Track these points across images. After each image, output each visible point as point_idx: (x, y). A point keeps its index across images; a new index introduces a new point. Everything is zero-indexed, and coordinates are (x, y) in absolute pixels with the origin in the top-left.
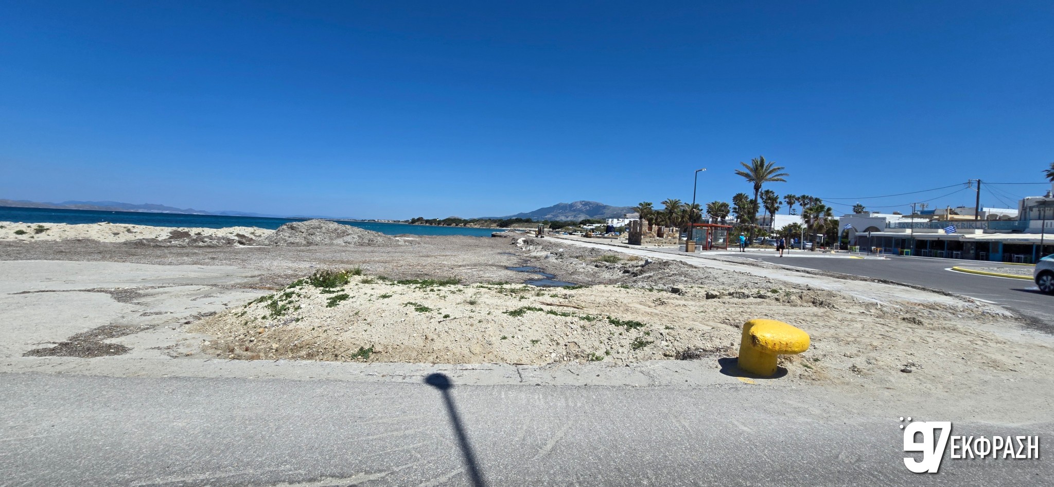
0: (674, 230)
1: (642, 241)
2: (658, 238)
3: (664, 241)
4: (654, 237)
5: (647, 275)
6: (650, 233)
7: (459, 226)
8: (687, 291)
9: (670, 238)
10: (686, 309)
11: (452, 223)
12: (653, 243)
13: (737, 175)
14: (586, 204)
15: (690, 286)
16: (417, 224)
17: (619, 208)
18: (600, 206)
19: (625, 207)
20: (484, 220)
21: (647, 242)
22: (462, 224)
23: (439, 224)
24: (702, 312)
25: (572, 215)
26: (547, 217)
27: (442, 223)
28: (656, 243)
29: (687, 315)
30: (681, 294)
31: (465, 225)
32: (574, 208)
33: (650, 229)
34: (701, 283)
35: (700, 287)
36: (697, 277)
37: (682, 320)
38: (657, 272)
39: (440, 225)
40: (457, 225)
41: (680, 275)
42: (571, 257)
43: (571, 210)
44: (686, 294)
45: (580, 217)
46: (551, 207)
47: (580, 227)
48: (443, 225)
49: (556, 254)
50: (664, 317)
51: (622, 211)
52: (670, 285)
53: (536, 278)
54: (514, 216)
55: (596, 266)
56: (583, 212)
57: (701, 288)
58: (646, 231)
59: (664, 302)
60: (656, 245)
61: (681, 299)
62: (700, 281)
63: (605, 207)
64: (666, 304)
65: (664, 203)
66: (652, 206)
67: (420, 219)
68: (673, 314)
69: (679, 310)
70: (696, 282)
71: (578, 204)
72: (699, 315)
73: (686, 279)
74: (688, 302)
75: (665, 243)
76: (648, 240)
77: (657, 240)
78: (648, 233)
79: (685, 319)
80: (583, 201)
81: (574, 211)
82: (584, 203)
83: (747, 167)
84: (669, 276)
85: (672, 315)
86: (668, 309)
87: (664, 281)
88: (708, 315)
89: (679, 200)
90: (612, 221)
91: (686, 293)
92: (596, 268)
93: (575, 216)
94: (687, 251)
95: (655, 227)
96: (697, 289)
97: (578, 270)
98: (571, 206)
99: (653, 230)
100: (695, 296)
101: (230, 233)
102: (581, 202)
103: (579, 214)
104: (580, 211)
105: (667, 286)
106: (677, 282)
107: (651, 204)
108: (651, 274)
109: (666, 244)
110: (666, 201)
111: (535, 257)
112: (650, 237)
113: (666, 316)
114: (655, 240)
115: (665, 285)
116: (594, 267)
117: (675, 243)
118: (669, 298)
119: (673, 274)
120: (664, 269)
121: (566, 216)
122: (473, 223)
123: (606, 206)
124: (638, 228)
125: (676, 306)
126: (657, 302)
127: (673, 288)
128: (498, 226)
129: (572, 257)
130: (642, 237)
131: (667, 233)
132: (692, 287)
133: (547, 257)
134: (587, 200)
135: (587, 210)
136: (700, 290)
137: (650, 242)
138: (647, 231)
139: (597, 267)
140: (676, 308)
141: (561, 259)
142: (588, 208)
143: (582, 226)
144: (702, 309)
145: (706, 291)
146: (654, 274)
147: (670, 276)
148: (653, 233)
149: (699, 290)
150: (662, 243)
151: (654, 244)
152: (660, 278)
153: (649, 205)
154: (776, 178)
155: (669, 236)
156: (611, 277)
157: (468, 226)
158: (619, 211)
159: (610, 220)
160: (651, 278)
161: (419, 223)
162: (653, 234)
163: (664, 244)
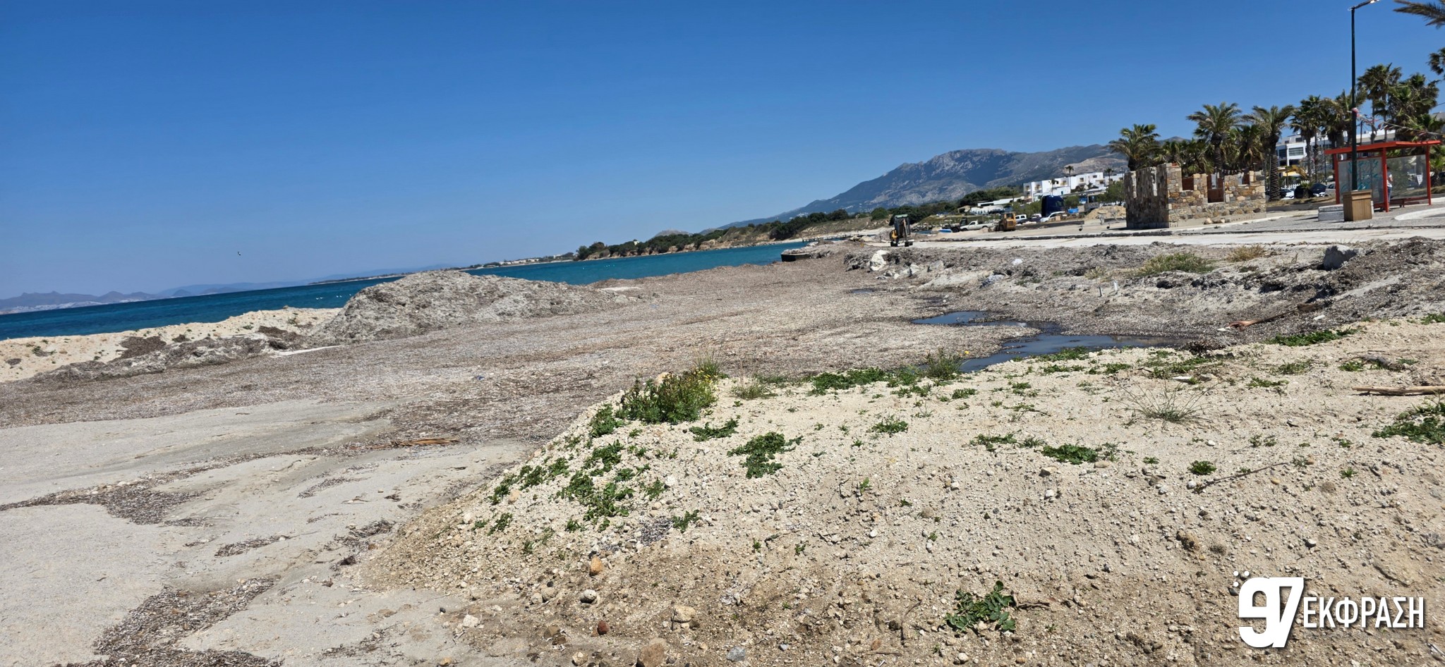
0: (1252, 179)
1: (1170, 217)
2: (1211, 204)
3: (1228, 208)
4: (1200, 202)
6: (1190, 194)
7: (685, 251)
9: (1241, 198)
11: (669, 246)
12: (1200, 217)
14: (965, 156)
16: (591, 258)
17: (1046, 155)
18: (1000, 158)
19: (1059, 150)
20: (738, 230)
21: (1183, 218)
22: (692, 245)
23: (640, 252)
25: (935, 188)
26: (875, 201)
27: (648, 249)
28: (1206, 217)
31: (698, 246)
32: (938, 171)
33: (1188, 184)
39: (643, 255)
40: (680, 249)
42: (1055, 274)
43: (930, 178)
45: (954, 190)
46: (882, 178)
47: (962, 211)
48: (651, 252)
49: (1009, 273)
51: (1052, 160)
53: (1018, 334)
54: (802, 210)
55: (1162, 285)
56: (958, 177)
58: (1177, 190)
60: (1209, 220)
63: (1010, 157)
65: (1194, 118)
66: (1155, 132)
67: (596, 248)
71: (946, 160)
75: (1231, 213)
76: (1186, 211)
77: (1210, 208)
78: (1185, 196)
80: (955, 152)
81: (938, 177)
82: (958, 155)
89: (1233, 105)
90: (1038, 187)
92: (1163, 290)
93: (941, 190)
94: (1348, 217)
95: (1199, 179)
97: (1111, 303)
98: (930, 167)
99: (1195, 186)
101: (245, 328)
102: (952, 155)
103: (950, 183)
104: (953, 176)
107: (1153, 128)
109: (1234, 216)
110: (1199, 113)
111: (949, 289)
112: (1191, 204)
114: (1204, 210)
116: (1156, 289)
117: (1257, 211)
121: (919, 192)
122: (716, 238)
123: (1012, 155)
124: (1155, 186)
128: (771, 237)
129: (1060, 274)
130: (1170, 206)
131: (1233, 188)
133: (985, 284)
134: (965, 147)
135: (968, 172)
137: (1190, 217)
138: (1181, 190)
139: (1167, 287)
141: (1035, 282)
142: (970, 166)
143: (967, 208)
148: (1197, 193)
150: (1224, 214)
151: (1203, 220)
153: (1147, 130)
155: (1240, 194)
156: (1229, 307)
157: (704, 247)
158: (1047, 162)
159: (1033, 184)
161: (597, 255)
162: (1196, 197)
163: (1229, 217)
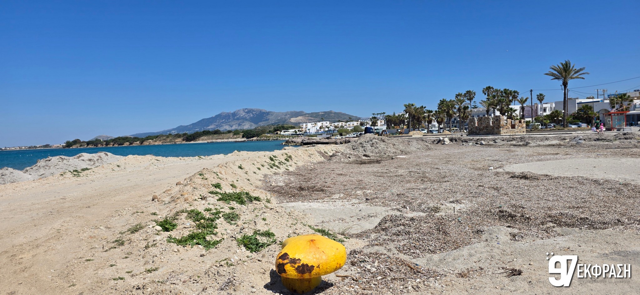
0: (522, 122)
1: (501, 132)
2: (512, 129)
4: (509, 128)
9: (520, 128)
16: (74, 147)
17: (283, 113)
18: (264, 113)
19: (288, 112)
21: (505, 133)
25: (237, 124)
32: (238, 116)
33: (507, 122)
43: (234, 119)
45: (244, 125)
46: (212, 117)
56: (247, 120)
58: (503, 124)
71: (242, 112)
78: (505, 126)
80: (245, 109)
81: (238, 119)
82: (247, 111)
114: (510, 131)
124: (491, 122)
130: (501, 129)
131: (517, 124)
135: (251, 118)
142: (252, 115)
148: (508, 125)
151: (510, 134)
158: (283, 116)
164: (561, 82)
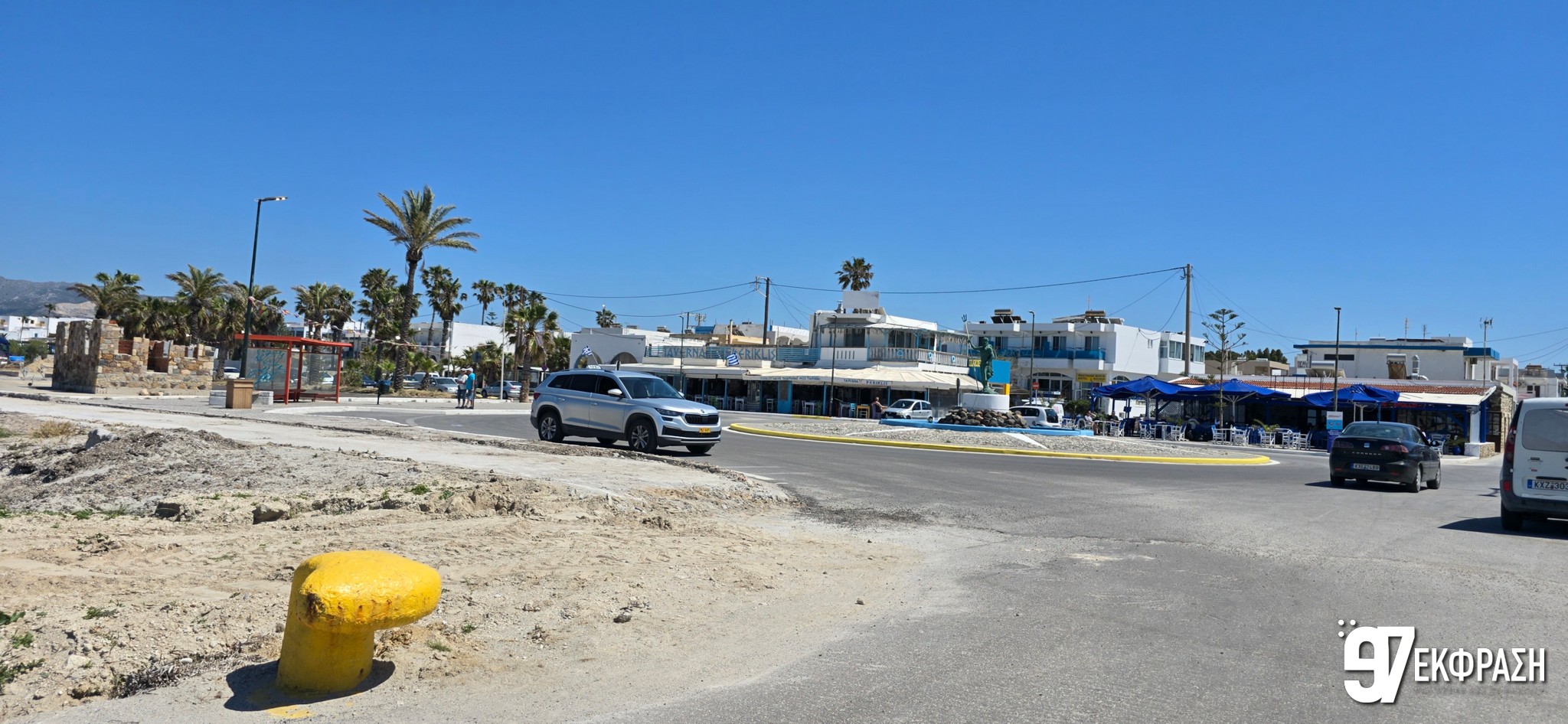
0: (200, 353)
1: (98, 382)
2: (151, 373)
3: (169, 381)
5: (89, 473)
6: (126, 359)
8: (200, 508)
9: (186, 372)
10: (177, 555)
12: (134, 386)
13: (370, 223)
15: (212, 495)
21: (115, 384)
24: (225, 557)
28: (142, 387)
29: (176, 571)
30: (183, 518)
33: (126, 346)
34: (249, 485)
35: (240, 495)
36: (240, 469)
37: (157, 586)
38: (121, 464)
41: (192, 468)
44: (198, 518)
50: (104, 585)
52: (154, 498)
57: (244, 496)
58: (111, 352)
59: (110, 543)
60: (145, 391)
61: (174, 531)
62: (246, 480)
64: (116, 548)
68: (133, 573)
69: (158, 560)
70: (234, 484)
72: (214, 567)
73: (207, 477)
74: (192, 537)
76: (119, 377)
77: (148, 377)
78: (120, 359)
79: (168, 582)
83: (392, 206)
84: (157, 473)
85: (129, 578)
86: (123, 561)
87: (140, 486)
88: (238, 564)
91: (197, 512)
94: (229, 406)
95: (142, 344)
96: (230, 500)
99: (134, 351)
100: (223, 518)
105: (143, 501)
106: (178, 487)
107: (136, 279)
108: (103, 471)
109: (175, 390)
110: (181, 274)
112: (127, 370)
113: (109, 581)
114: (141, 379)
115: (137, 499)
117: (201, 388)
118: (136, 531)
119: (171, 468)
120: (145, 455)
124: (87, 343)
125: (149, 550)
126: (89, 547)
127: (161, 505)
130: (100, 369)
131: (178, 359)
132: (216, 498)
136: (240, 502)
137: (123, 385)
140: (149, 556)
144: (226, 550)
145: (254, 504)
146: (110, 471)
147: (162, 473)
148: (135, 358)
149: (235, 505)
150: (163, 386)
151: (138, 390)
152: (128, 481)
154: (454, 240)
155: (186, 367)
160: (99, 484)
162: (134, 363)
164: (403, 249)
